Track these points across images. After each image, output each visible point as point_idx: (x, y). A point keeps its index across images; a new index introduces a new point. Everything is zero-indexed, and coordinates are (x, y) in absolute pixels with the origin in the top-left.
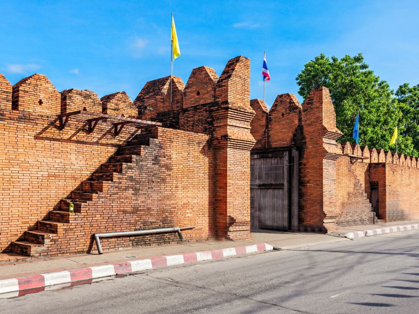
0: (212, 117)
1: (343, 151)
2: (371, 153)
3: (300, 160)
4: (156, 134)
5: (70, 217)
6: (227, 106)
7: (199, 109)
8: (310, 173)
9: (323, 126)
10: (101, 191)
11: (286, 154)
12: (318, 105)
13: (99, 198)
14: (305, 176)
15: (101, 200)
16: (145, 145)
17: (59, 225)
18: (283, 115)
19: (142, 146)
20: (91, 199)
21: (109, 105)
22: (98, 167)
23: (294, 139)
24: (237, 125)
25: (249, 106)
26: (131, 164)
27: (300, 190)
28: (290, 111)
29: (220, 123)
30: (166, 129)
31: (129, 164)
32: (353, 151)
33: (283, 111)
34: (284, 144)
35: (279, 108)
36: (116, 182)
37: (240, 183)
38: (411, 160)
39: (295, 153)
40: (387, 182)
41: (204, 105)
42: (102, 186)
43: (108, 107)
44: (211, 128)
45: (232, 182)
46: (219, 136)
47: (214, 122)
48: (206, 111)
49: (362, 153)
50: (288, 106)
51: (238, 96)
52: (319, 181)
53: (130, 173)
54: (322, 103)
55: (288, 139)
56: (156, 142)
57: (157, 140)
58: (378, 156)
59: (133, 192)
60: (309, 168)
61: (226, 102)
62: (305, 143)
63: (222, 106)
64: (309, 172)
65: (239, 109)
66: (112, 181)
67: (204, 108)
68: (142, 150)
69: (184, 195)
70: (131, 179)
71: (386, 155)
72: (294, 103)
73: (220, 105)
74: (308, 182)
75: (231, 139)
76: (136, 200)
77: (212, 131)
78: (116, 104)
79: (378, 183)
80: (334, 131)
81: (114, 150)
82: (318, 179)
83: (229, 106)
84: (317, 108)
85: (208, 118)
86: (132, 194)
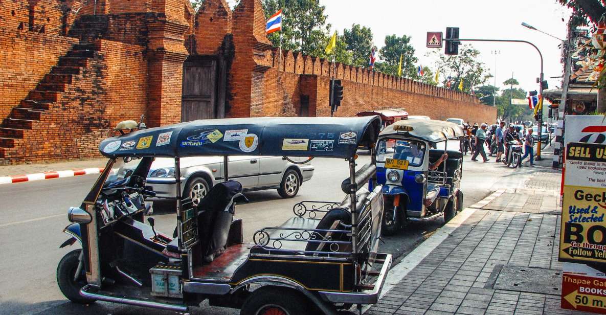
0: (147, 28)
1: (274, 58)
2: (305, 61)
3: (228, 71)
4: (99, 46)
5: (32, 124)
6: (163, 19)
7: (132, 17)
8: (238, 86)
9: (253, 37)
10: (55, 101)
11: (214, 63)
12: (249, 13)
13: (54, 107)
14: (232, 89)
15: (56, 109)
16: (91, 57)
17: (25, 131)
18: (211, 20)
19: (88, 59)
20: (47, 108)
21: (36, 8)
22: (43, 77)
23: (223, 47)
24: (172, 38)
25: (184, 19)
26: (79, 76)
27: (226, 103)
28: (219, 16)
29: (156, 34)
30: (108, 41)
31: (77, 76)
32: (285, 59)
33: (212, 15)
34: (211, 52)
35: (206, 12)
36: (66, 93)
37: (174, 95)
38: (351, 70)
39: (223, 63)
40: (317, 96)
41: (139, 14)
42: (56, 96)
43: (35, 10)
44: (145, 39)
45: (165, 94)
46: (155, 48)
47: (149, 33)
48: (140, 19)
49: (295, 61)
50: (217, 10)
51: (174, 9)
52: (246, 94)
53: (79, 84)
54: (253, 12)
55: (216, 48)
56: (100, 54)
57: (100, 52)
58: (313, 65)
59: (80, 102)
60: (236, 80)
61: (163, 15)
62: (234, 53)
63: (160, 19)
64: (236, 84)
65: (175, 23)
66: (63, 91)
67: (138, 17)
68: (88, 63)
69: (121, 106)
70: (78, 90)
71: (322, 64)
72: (223, 7)
73: (156, 18)
74: (235, 95)
75: (167, 52)
76: (83, 110)
77: (146, 42)
78: (43, 7)
79: (309, 96)
80: (264, 42)
81: (56, 60)
82: (245, 92)
83: (167, 19)
84: (248, 16)
85: (142, 29)
86: (80, 104)
